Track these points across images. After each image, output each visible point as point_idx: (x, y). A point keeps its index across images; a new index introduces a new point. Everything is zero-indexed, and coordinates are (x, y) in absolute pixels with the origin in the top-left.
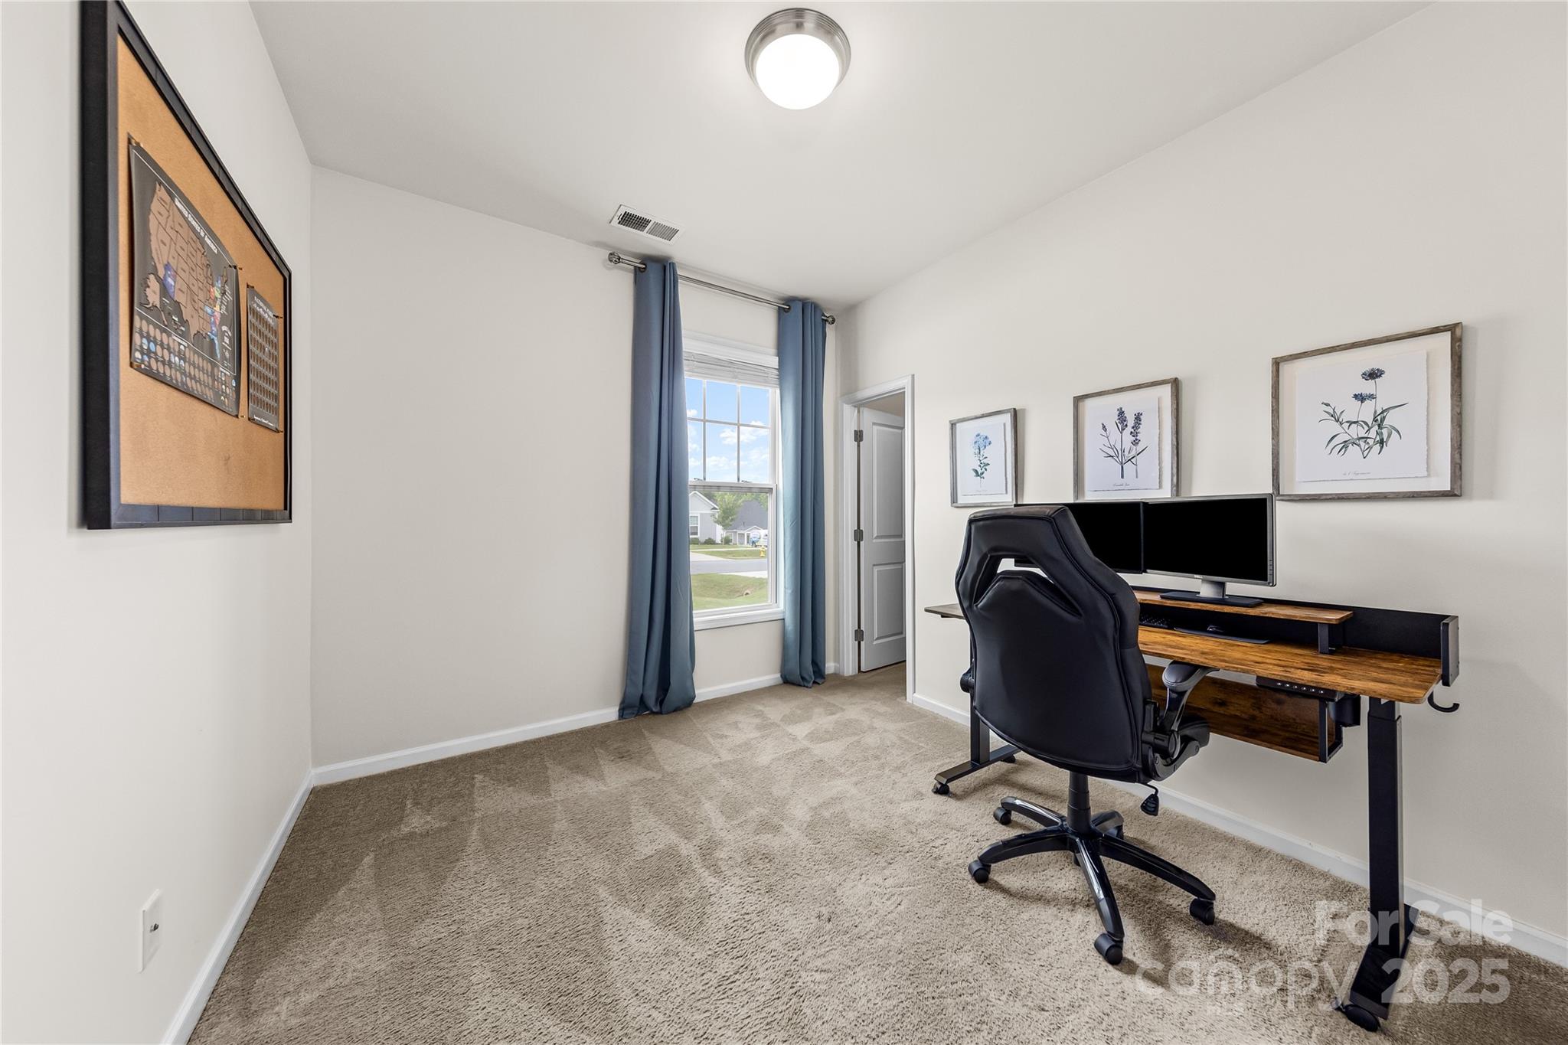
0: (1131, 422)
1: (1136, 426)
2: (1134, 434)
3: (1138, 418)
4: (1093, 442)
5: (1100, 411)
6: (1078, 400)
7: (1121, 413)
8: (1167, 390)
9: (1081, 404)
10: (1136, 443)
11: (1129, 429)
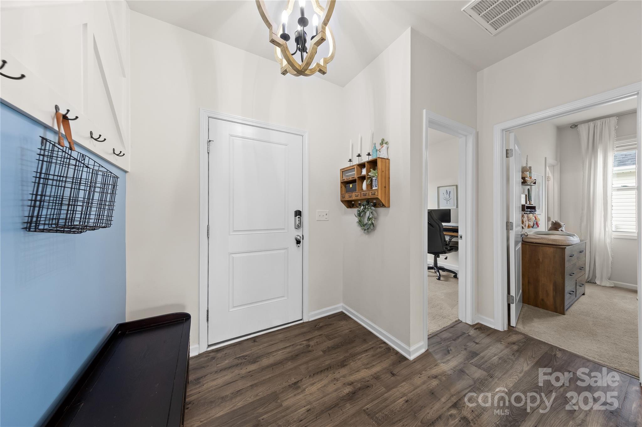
0: (449, 193)
1: (450, 194)
2: (449, 195)
3: (450, 192)
4: (441, 196)
5: (442, 190)
6: (438, 187)
7: (447, 191)
8: (455, 187)
9: (439, 188)
10: (449, 197)
11: (448, 194)
